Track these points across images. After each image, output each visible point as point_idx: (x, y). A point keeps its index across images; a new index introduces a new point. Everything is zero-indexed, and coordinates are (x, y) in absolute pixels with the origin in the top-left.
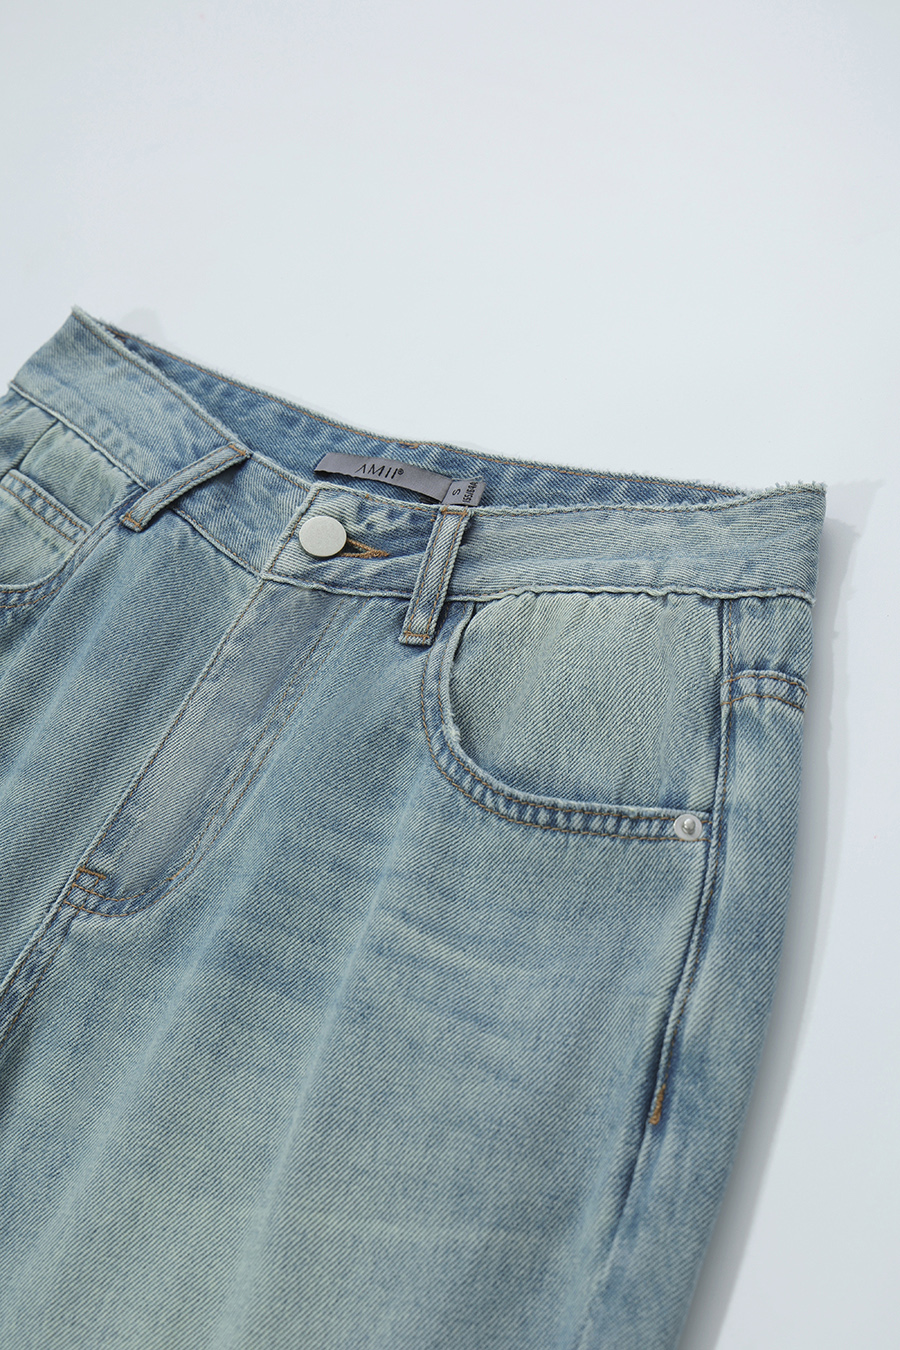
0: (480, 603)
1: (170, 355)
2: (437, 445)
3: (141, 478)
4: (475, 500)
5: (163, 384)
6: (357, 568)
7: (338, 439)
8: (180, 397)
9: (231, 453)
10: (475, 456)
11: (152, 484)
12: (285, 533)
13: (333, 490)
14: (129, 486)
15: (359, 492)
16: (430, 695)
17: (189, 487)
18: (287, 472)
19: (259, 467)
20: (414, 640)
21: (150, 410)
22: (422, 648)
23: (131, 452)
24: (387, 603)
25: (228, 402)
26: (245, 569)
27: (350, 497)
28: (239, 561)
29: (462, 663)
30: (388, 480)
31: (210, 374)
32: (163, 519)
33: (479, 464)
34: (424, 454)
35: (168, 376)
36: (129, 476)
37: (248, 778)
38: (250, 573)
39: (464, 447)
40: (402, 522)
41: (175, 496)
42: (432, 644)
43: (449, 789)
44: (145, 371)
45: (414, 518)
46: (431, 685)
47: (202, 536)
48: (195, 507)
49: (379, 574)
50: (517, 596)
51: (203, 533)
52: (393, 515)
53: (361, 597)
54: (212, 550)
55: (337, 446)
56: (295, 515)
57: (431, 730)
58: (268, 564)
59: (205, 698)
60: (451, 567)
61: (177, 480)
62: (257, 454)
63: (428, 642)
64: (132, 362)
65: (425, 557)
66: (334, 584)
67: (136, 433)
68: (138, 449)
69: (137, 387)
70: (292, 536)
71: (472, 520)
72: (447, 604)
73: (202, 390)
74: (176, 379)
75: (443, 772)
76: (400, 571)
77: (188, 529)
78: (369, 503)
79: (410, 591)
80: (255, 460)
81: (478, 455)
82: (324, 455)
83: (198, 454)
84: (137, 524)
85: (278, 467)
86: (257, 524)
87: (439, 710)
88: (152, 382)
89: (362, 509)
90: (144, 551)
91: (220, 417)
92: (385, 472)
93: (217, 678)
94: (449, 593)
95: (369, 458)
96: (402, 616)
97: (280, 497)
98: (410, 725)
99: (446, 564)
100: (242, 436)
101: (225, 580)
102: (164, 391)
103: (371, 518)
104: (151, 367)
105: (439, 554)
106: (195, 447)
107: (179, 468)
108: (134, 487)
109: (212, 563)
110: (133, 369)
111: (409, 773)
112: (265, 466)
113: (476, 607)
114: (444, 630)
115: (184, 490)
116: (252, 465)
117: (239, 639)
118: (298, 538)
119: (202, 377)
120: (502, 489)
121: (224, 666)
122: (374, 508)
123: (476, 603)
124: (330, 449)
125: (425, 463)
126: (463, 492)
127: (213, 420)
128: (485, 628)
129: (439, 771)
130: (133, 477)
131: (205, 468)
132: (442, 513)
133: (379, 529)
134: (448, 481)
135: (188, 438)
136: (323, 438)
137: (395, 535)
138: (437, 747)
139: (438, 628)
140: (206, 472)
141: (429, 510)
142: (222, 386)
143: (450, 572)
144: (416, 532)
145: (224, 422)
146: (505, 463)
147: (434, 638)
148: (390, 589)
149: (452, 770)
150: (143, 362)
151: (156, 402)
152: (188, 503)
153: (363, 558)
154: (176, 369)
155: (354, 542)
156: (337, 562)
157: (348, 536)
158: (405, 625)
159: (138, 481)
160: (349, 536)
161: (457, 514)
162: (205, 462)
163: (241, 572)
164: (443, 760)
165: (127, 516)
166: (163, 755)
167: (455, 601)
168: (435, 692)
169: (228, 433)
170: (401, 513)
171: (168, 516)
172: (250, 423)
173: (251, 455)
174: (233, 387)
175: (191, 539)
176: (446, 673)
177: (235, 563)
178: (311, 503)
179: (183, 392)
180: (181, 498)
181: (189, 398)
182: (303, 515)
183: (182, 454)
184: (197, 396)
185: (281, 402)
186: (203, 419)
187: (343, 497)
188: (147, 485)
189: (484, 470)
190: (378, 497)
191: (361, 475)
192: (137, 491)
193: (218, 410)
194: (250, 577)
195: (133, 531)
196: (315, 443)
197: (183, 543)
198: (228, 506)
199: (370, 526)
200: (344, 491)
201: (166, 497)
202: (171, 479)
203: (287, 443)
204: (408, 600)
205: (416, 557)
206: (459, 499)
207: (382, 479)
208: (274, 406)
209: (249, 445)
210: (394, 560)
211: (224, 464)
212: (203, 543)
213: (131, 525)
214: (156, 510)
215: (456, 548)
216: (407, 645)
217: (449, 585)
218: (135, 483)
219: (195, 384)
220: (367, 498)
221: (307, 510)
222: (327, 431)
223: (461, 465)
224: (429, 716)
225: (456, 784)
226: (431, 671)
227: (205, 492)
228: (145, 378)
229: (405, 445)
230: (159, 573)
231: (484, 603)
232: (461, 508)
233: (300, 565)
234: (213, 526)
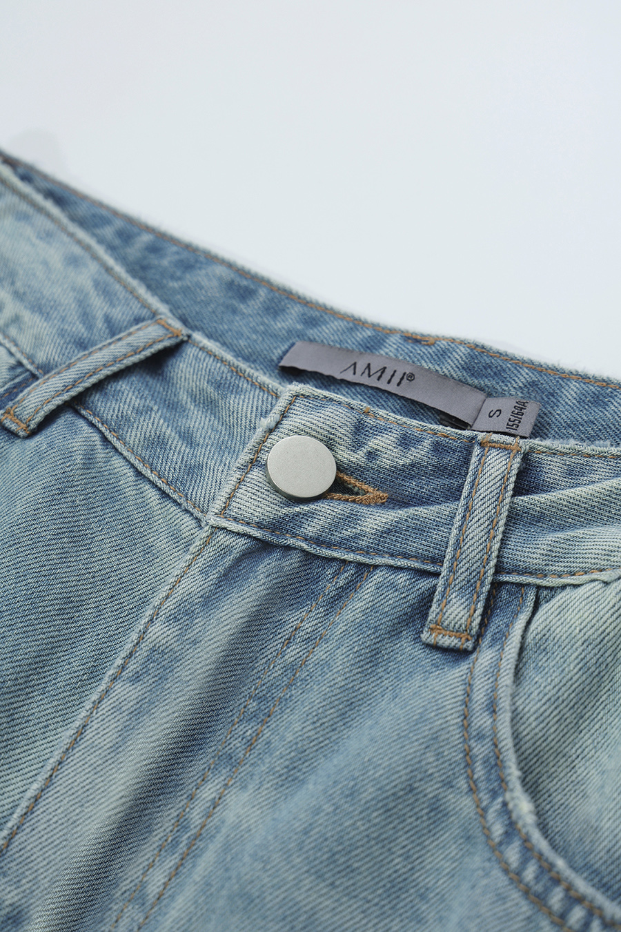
0: (546, 588)
1: (75, 192)
2: (462, 343)
3: (31, 358)
4: (526, 427)
5: (64, 229)
6: (352, 519)
7: (312, 322)
8: (87, 248)
9: (161, 332)
10: (519, 363)
11: (46, 368)
12: (244, 457)
13: (316, 398)
14: (12, 368)
15: (356, 403)
16: (480, 737)
17: (100, 376)
18: (243, 365)
19: (201, 355)
20: (447, 641)
21: (45, 263)
22: (458, 654)
23: (16, 319)
24: (402, 578)
25: (153, 260)
26: (179, 505)
27: (343, 410)
28: (171, 493)
29: (527, 686)
30: (392, 388)
31: (129, 220)
32: (61, 421)
33: (525, 375)
34: (443, 354)
35: (73, 219)
36: (11, 354)
37: (182, 847)
38: (187, 511)
39: (502, 348)
40: (420, 453)
41: (80, 389)
42: (474, 649)
43: (525, 908)
44: (40, 210)
45: (438, 448)
46: (482, 720)
47: (116, 450)
48: (107, 407)
49: (389, 532)
50: (606, 583)
51: (118, 445)
52: (406, 441)
53: (360, 565)
54: (130, 473)
55: (312, 333)
56: (259, 432)
57: (485, 797)
58: (219, 504)
59: (117, 708)
60: (501, 529)
61: (85, 365)
62: (197, 336)
63: (470, 645)
64: (23, 197)
65: (461, 510)
66: (318, 541)
67: (24, 293)
68: (27, 315)
69: (28, 231)
70: (256, 462)
71: (526, 458)
72: (496, 586)
73: (117, 242)
74: (82, 223)
75: (515, 877)
76: (421, 529)
77: (96, 437)
78: (369, 421)
79: (438, 560)
80: (196, 344)
81: (524, 362)
82: (293, 345)
83: (113, 329)
84: (23, 426)
85: (229, 357)
86: (198, 437)
87: (496, 763)
88: (49, 225)
89: (359, 429)
90: (32, 468)
91: (143, 279)
92: (387, 376)
93: (136, 678)
94: (499, 569)
95: (361, 353)
96: (425, 602)
97: (233, 401)
98: (448, 784)
99: (493, 524)
100: (174, 308)
101: (148, 519)
102: (65, 238)
103: (374, 443)
104: (49, 205)
105: (481, 510)
106: (108, 320)
107: (85, 348)
108: (19, 370)
109: (130, 492)
110: (24, 207)
111: (447, 866)
112: (210, 354)
113: (542, 595)
114: (492, 629)
115: (93, 380)
116: (190, 351)
117: (173, 618)
118: (265, 465)
119: (119, 224)
120: (562, 413)
121: (148, 659)
122: (379, 430)
123: (539, 587)
124: (301, 335)
125: (447, 368)
126: (506, 415)
127: (134, 283)
128: (560, 631)
129: (506, 871)
130: (19, 355)
131: (124, 351)
132: (481, 445)
133: (385, 462)
134: (481, 396)
135: (99, 306)
136: (290, 320)
137: (411, 471)
138: (498, 830)
139: (483, 625)
140: (125, 356)
141: (460, 437)
142: (146, 238)
143: (500, 537)
144: (440, 470)
145: (149, 287)
146: (563, 376)
147: (477, 640)
148: (406, 556)
149: (530, 873)
150: (39, 198)
151: (54, 254)
152: (97, 400)
153: (361, 503)
154: (82, 210)
155: (346, 478)
156: (323, 507)
157: (338, 469)
158: (431, 616)
159: (25, 362)
160: (340, 468)
161: (505, 448)
162: (124, 342)
163: (173, 508)
164: (513, 854)
165: (8, 412)
166: (50, 795)
167: (507, 583)
168: (487, 732)
169: (155, 302)
170: (419, 440)
171: (67, 418)
172: (186, 291)
173: (189, 336)
174: (161, 241)
175: (101, 453)
176: (505, 703)
177: (164, 494)
178: (284, 415)
179: (92, 242)
180: (88, 391)
181: (101, 251)
182: (271, 431)
183: (90, 327)
184: (111, 248)
185: (230, 265)
186: (119, 280)
187: (329, 410)
188: (38, 368)
189: (533, 384)
190: (382, 412)
191: (349, 376)
192: (25, 376)
193: (139, 269)
194: (186, 518)
195: (13, 435)
196: (280, 325)
197: (89, 458)
198: (155, 408)
199: (371, 455)
200: (332, 400)
201: (66, 388)
202: (74, 364)
203: (238, 323)
204: (437, 575)
205: (445, 508)
206: (502, 426)
207: (382, 385)
208: (220, 270)
209: (184, 321)
210: (411, 510)
211: (151, 346)
212: (117, 462)
213: (13, 427)
214: (51, 407)
215: (507, 501)
216: (435, 648)
217: (498, 557)
218: (20, 364)
219: (108, 232)
220: (367, 413)
221: (278, 424)
222: (295, 310)
223: (499, 373)
224: (480, 771)
225: (538, 900)
226: (479, 697)
227: (122, 385)
228: (40, 220)
229: (415, 340)
230: (52, 502)
231: (551, 588)
232: (510, 439)
233: (267, 508)
234: (133, 436)
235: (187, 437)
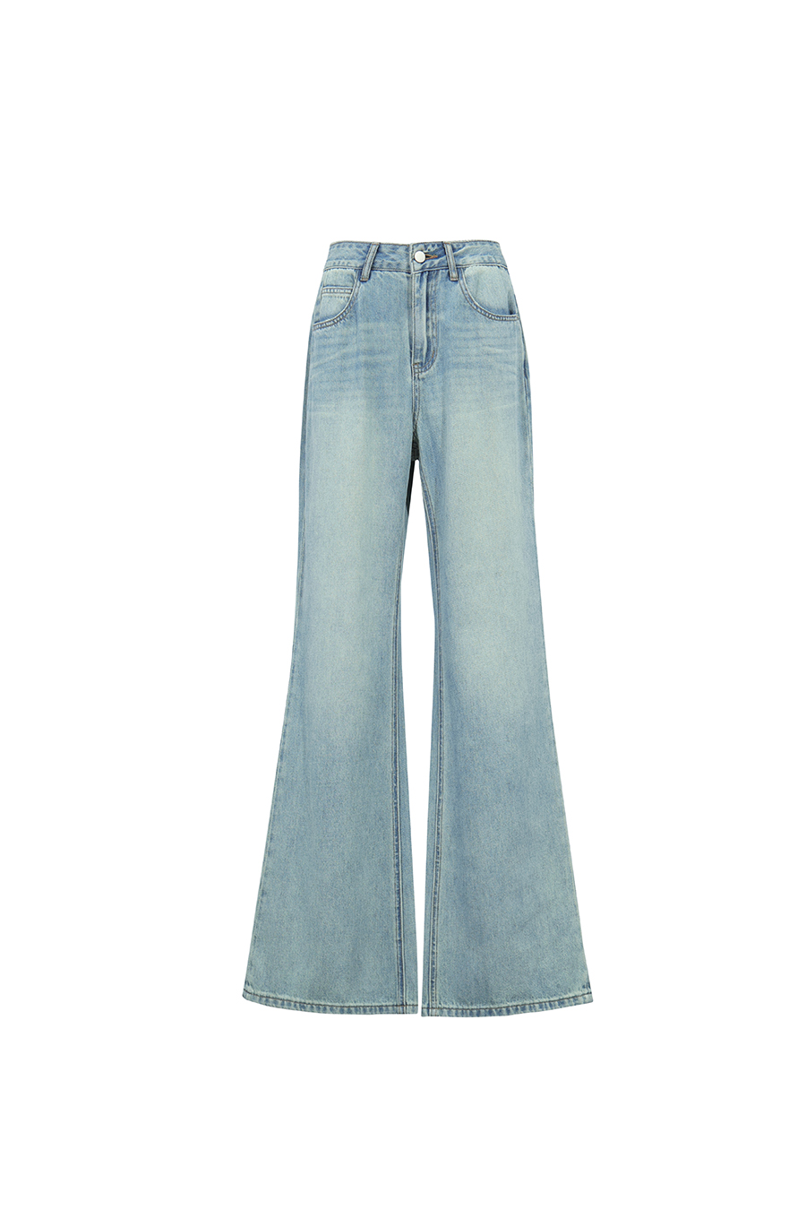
11: (363, 267)
20: (455, 280)
22: (458, 281)
24: (444, 271)
40: (436, 247)
52: (433, 246)
83: (367, 252)
84: (367, 278)
90: (374, 284)
96: (449, 274)
103: (429, 248)
135: (360, 250)
137: (436, 251)
147: (458, 278)
148: (443, 267)
160: (426, 254)
195: (367, 281)
201: (368, 268)
233: (420, 266)
234: (384, 267)
235: (393, 260)
